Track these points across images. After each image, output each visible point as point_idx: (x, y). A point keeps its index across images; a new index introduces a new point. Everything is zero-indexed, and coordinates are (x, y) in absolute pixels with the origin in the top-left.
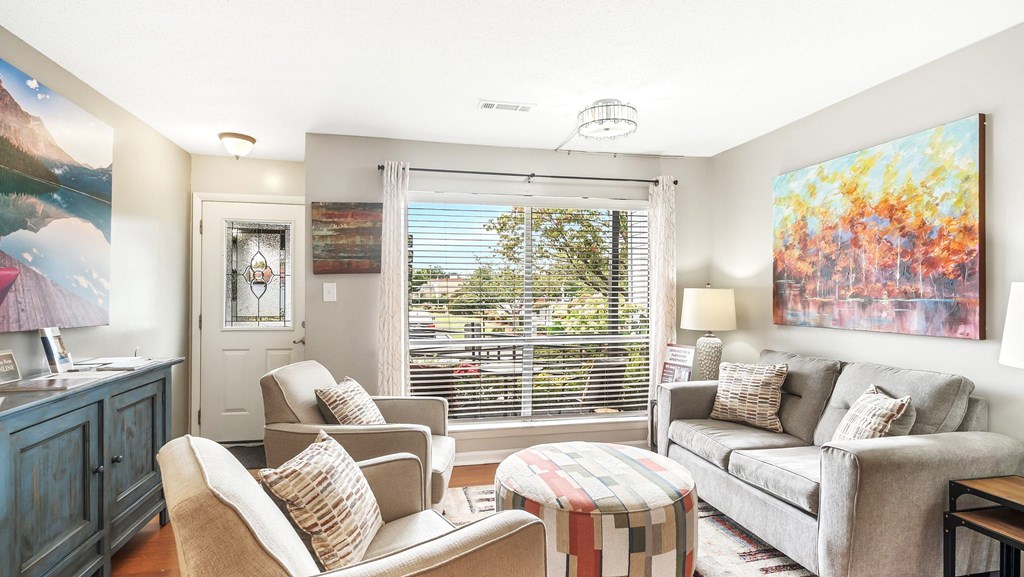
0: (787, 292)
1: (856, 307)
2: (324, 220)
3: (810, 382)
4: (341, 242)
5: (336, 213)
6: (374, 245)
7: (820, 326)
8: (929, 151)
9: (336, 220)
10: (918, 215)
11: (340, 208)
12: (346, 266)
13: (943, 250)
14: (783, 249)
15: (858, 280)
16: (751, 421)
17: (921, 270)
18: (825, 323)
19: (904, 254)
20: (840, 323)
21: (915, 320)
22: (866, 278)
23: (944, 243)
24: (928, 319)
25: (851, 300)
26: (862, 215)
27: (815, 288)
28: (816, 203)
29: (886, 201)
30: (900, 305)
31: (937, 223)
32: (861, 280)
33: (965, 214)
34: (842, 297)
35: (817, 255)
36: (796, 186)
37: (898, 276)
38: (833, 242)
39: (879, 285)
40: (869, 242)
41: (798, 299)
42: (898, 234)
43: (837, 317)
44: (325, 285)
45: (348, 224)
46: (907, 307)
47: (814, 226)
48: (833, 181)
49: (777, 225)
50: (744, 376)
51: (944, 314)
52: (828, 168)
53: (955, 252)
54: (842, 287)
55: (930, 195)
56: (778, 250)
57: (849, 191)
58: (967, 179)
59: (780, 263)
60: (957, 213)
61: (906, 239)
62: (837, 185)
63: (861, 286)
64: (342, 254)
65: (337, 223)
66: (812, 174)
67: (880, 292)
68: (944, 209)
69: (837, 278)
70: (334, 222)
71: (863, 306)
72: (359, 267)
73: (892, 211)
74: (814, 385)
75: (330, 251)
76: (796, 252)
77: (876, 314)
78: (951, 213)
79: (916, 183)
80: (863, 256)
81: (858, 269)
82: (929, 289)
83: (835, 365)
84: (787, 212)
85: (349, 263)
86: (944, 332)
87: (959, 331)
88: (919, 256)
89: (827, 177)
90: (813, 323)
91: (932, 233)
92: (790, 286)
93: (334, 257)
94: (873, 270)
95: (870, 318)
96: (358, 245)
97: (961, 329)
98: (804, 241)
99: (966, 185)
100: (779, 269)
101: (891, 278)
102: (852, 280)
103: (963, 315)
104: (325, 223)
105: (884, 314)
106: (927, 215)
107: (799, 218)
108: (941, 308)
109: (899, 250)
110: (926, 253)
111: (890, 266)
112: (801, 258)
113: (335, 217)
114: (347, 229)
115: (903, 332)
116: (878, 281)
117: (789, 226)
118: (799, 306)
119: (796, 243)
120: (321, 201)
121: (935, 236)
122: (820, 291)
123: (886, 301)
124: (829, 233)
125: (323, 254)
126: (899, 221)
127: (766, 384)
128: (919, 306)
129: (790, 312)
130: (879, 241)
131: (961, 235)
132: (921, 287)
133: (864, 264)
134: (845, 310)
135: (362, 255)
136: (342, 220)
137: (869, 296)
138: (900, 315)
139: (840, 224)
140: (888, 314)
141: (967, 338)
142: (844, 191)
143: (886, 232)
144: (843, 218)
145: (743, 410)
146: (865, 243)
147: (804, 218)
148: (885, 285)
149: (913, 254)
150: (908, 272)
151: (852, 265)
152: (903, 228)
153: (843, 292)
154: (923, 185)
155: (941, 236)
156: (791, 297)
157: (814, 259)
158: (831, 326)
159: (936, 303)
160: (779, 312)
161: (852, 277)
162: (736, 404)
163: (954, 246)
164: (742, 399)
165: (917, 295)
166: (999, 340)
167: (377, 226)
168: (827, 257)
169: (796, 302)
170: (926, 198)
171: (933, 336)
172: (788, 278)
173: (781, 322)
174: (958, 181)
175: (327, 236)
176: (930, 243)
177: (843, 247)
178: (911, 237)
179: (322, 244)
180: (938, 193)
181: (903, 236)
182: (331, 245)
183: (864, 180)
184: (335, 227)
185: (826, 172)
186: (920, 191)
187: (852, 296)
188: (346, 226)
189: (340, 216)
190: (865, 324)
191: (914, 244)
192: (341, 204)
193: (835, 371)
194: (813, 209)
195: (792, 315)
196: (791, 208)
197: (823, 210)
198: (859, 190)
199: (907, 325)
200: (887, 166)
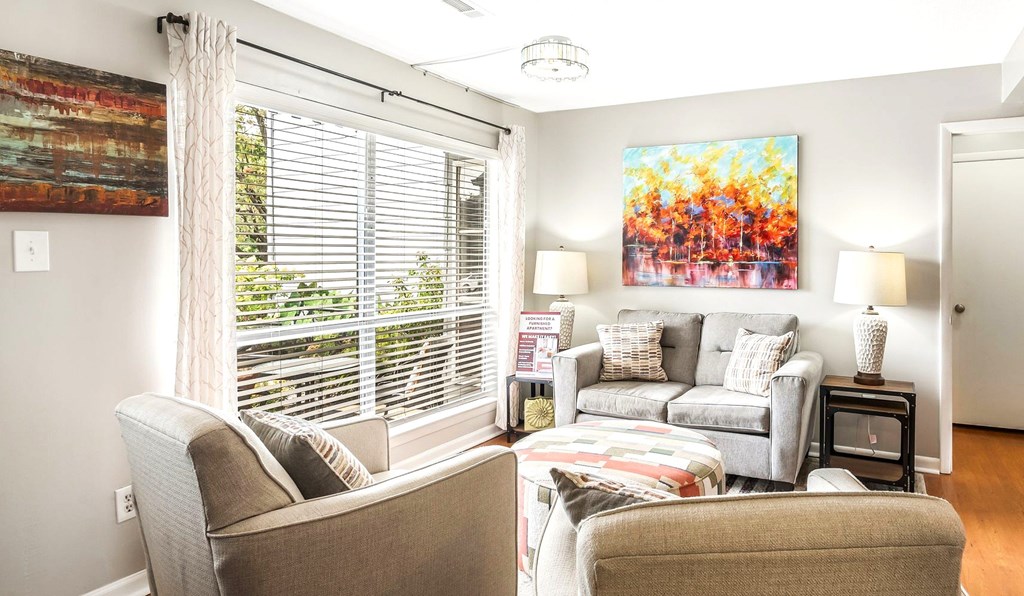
0: (639, 255)
1: (706, 269)
2: (25, 93)
3: (682, 334)
4: (70, 147)
5: (57, 83)
6: (147, 162)
7: (673, 284)
8: (765, 154)
9: (57, 98)
10: (757, 200)
11: (68, 76)
12: (82, 198)
13: (774, 227)
14: (635, 216)
15: (707, 247)
16: (644, 376)
17: (758, 240)
18: (678, 283)
19: (746, 227)
20: (692, 280)
21: (754, 277)
22: (716, 245)
23: (775, 222)
24: (763, 276)
25: (702, 263)
26: (712, 194)
27: (669, 252)
28: (669, 178)
29: (732, 186)
30: (742, 266)
31: (770, 207)
32: (711, 246)
33: (789, 202)
34: (695, 260)
35: (670, 223)
36: (649, 160)
37: (741, 244)
38: (686, 213)
39: (726, 251)
40: (718, 216)
41: (651, 262)
42: (741, 211)
43: (689, 277)
44: (18, 234)
45: (89, 112)
46: (748, 268)
47: (668, 199)
48: (686, 162)
49: (628, 193)
50: (630, 335)
51: (774, 273)
52: (681, 150)
53: (782, 229)
54: (694, 252)
55: (765, 185)
56: (629, 217)
57: (701, 173)
58: (790, 178)
59: (629, 228)
60: (783, 201)
61: (747, 217)
62: (689, 166)
63: (710, 251)
64: (72, 173)
65: (61, 107)
66: (665, 153)
67: (727, 256)
68: (775, 197)
69: (689, 244)
70: (51, 103)
71: (713, 268)
72: (113, 201)
73: (737, 194)
74: (686, 335)
75: (39, 163)
76: (649, 220)
77: (723, 274)
78: (780, 201)
79: (755, 175)
80: (713, 227)
81: (708, 238)
82: (764, 255)
83: (697, 317)
84: (639, 183)
85: (89, 193)
86: (774, 285)
87: (785, 284)
88: (757, 230)
89: (681, 158)
90: (665, 283)
91: (766, 213)
92: (641, 250)
93: (50, 177)
94: (721, 239)
95: (719, 277)
96: (109, 159)
97: (786, 282)
98: (657, 211)
99: (789, 183)
100: (629, 235)
101: (736, 246)
102: (702, 247)
103: (787, 272)
104: (29, 100)
105: (730, 274)
106: (763, 200)
107: (652, 189)
108: (772, 268)
109: (742, 224)
110: (762, 228)
111: (734, 236)
112: (653, 225)
113: (55, 91)
114: (86, 121)
115: (745, 286)
116: (726, 247)
117: (641, 195)
118: (652, 269)
119: (649, 212)
120: (16, 51)
121: (768, 216)
122: (673, 255)
123: (731, 264)
124: (682, 206)
125: (23, 169)
126: (742, 202)
127: (652, 340)
128: (757, 267)
129: (642, 274)
130: (726, 216)
131: (786, 217)
132: (759, 253)
133: (713, 233)
134: (697, 271)
135: (121, 178)
136: (72, 101)
137: (717, 259)
138: (743, 274)
139: (692, 199)
140: (734, 273)
141: (789, 288)
142: (697, 172)
143: (732, 209)
144: (695, 195)
145: (636, 367)
146: (714, 217)
147: (656, 190)
148: (730, 251)
149: (752, 229)
150: (749, 242)
151: (703, 234)
152: (744, 208)
153: (695, 256)
154: (760, 177)
155: (773, 216)
156: (643, 260)
157: (667, 227)
158: (684, 284)
159: (769, 265)
160: (630, 274)
161: (703, 244)
162: (630, 362)
163: (781, 224)
164: (635, 357)
165: (756, 260)
166: (809, 289)
167: (155, 125)
168: (679, 226)
169: (647, 264)
170: (762, 188)
171: (767, 288)
172: (640, 242)
173: (631, 283)
174: (784, 179)
175: (32, 131)
176: (765, 221)
177: (697, 218)
178: (751, 216)
179: (20, 144)
180: (771, 185)
181: (745, 214)
182: (45, 150)
183: (714, 166)
184: (54, 112)
185: (679, 154)
186: (758, 182)
187: (702, 260)
188: (81, 115)
189: (66, 93)
190: (713, 282)
191: (754, 221)
192: (70, 67)
193: (699, 322)
194: (668, 183)
195: (644, 276)
196: (644, 179)
197: (675, 185)
198: (709, 174)
199: (747, 281)
200: (733, 158)
